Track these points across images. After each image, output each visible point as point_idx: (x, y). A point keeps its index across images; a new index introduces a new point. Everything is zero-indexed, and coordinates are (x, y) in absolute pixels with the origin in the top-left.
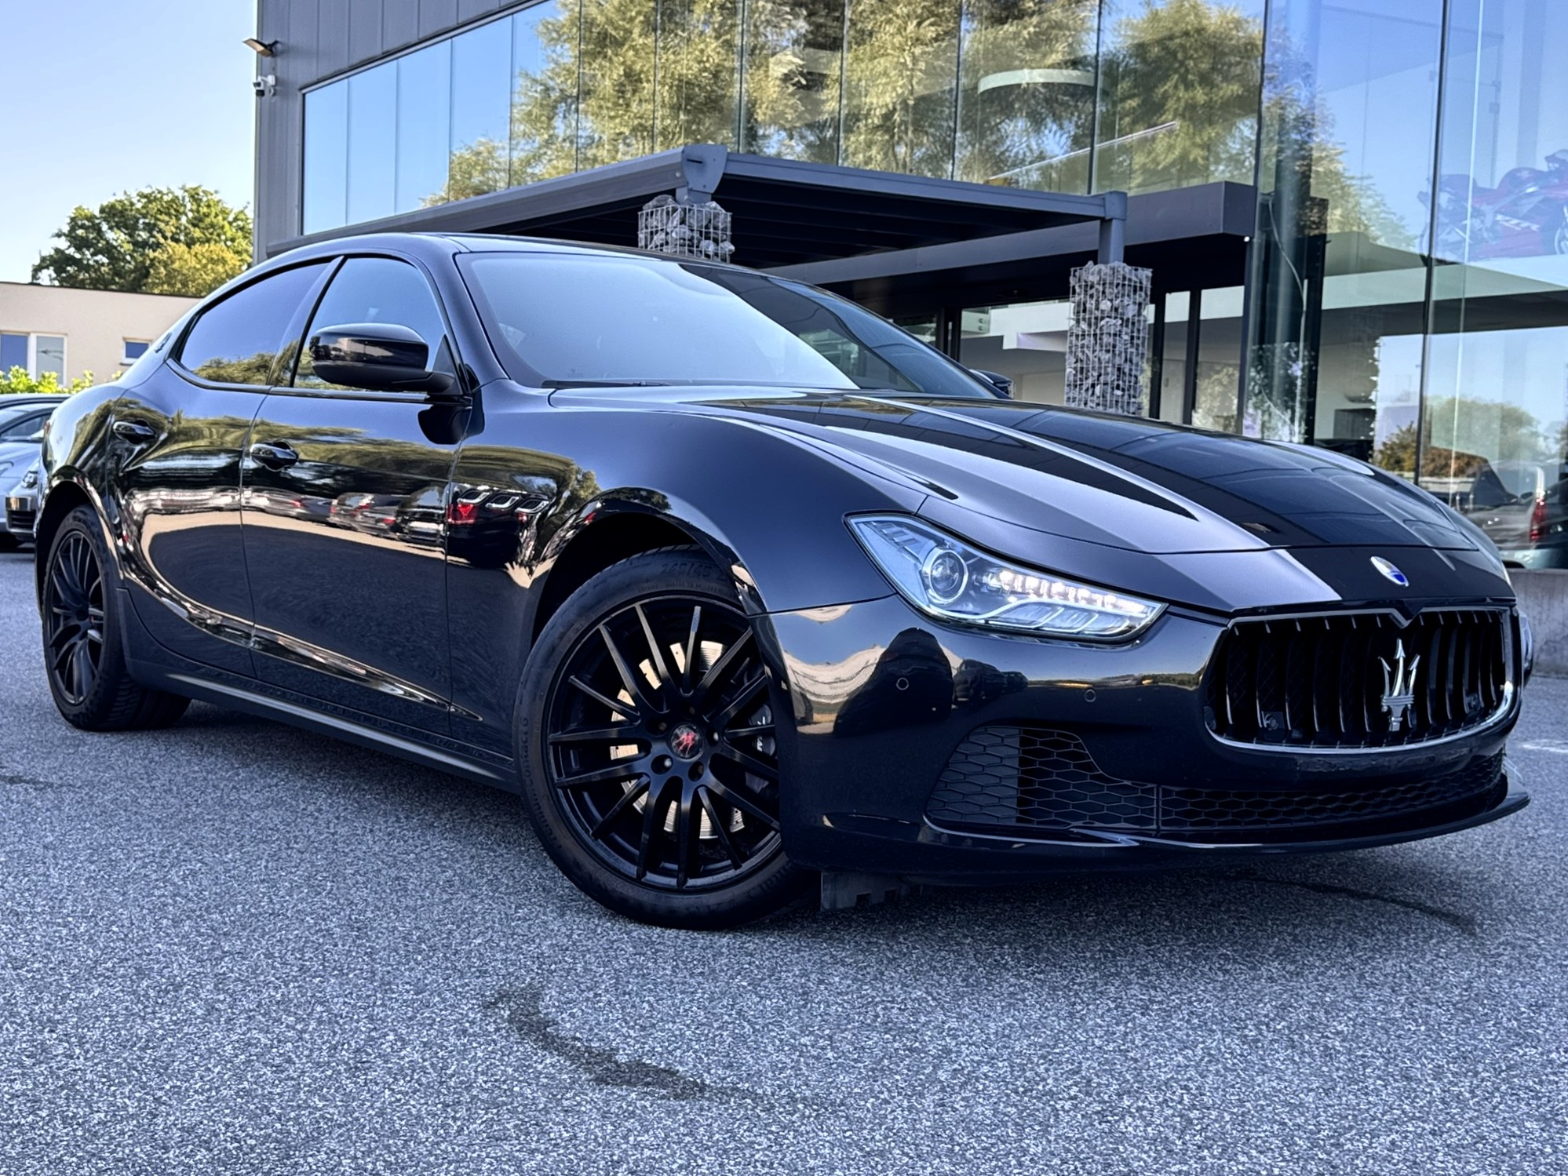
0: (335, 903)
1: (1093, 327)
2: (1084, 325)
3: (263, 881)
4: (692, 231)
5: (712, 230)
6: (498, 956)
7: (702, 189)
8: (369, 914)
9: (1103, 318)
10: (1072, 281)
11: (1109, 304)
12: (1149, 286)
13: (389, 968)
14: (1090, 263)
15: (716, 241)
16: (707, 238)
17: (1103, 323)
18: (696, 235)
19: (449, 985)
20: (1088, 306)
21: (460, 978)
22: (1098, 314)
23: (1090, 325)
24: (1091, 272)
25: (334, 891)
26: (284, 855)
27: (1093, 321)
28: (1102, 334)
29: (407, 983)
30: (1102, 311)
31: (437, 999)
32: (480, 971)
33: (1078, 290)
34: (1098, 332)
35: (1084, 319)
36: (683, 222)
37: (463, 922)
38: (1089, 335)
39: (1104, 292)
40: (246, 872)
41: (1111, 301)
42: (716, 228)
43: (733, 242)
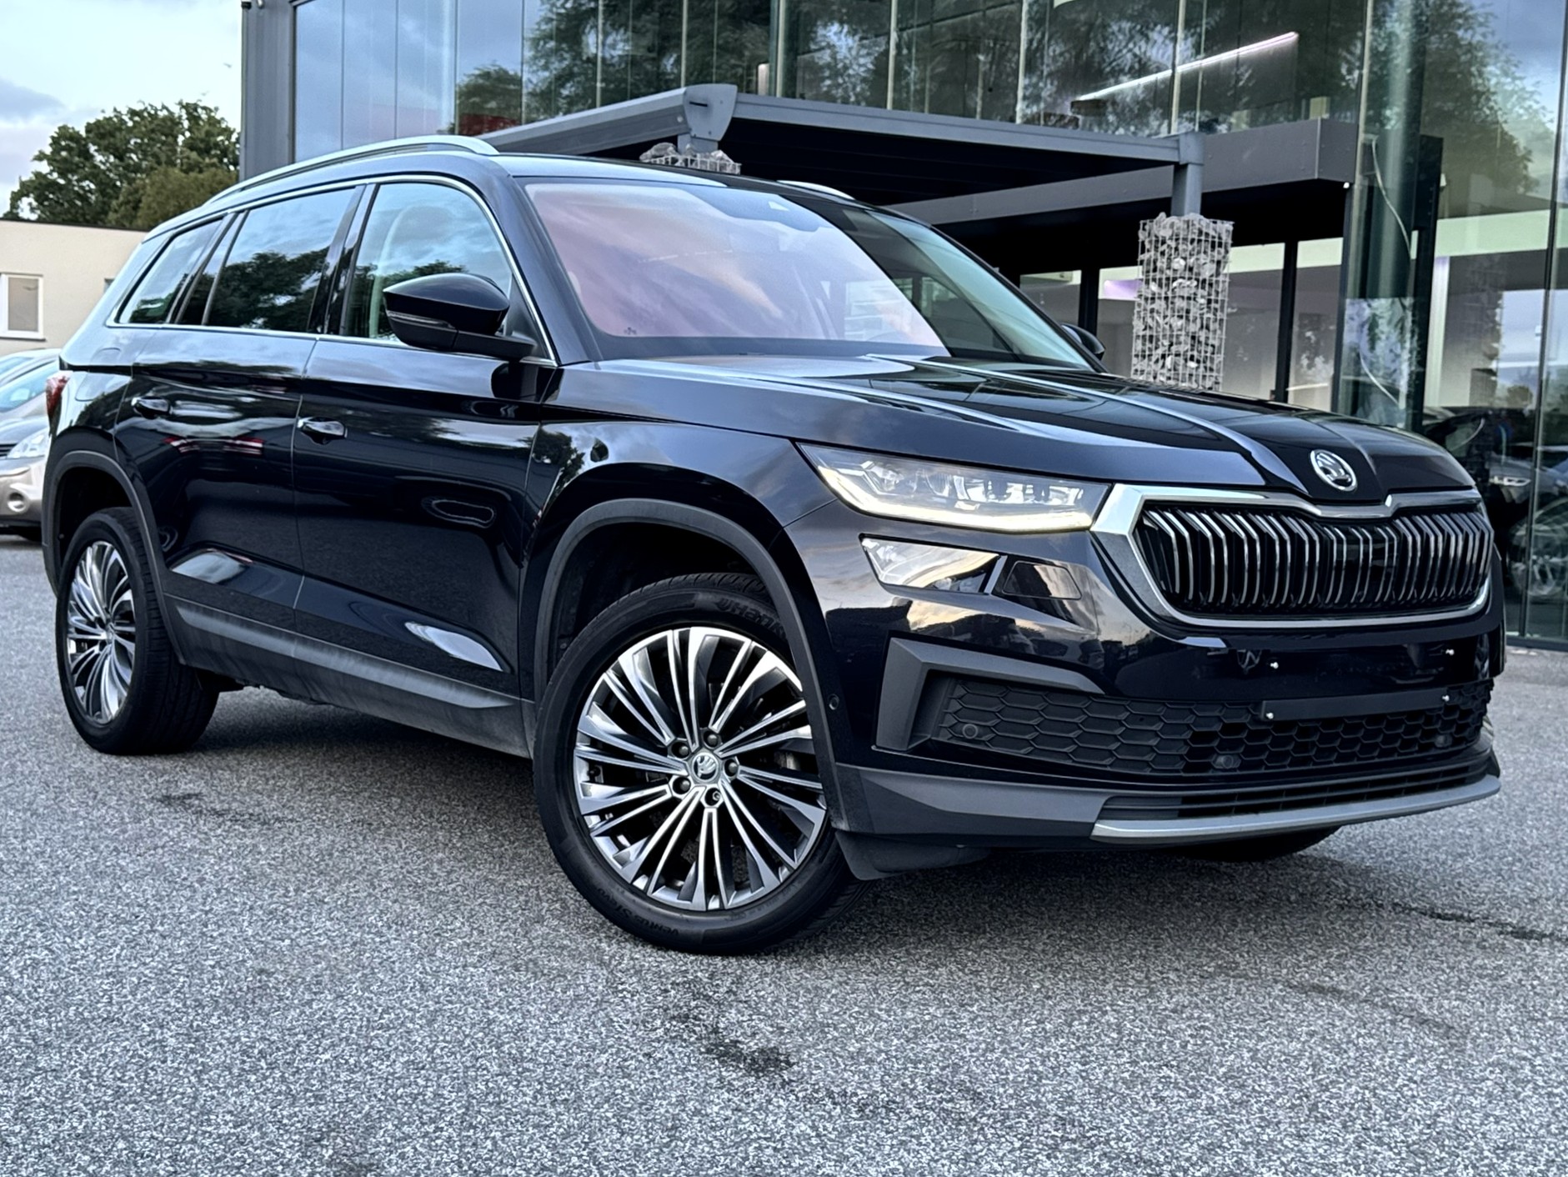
0: (180, 1005)
1: (1164, 289)
2: (1153, 287)
3: (108, 975)
6: (343, 1076)
7: (707, 137)
8: (214, 1020)
9: (1175, 279)
10: (1142, 235)
11: (1182, 262)
12: (1230, 238)
13: (215, 1093)
14: (1162, 215)
17: (1175, 284)
19: (275, 1115)
20: (1159, 264)
21: (290, 1106)
22: (1170, 273)
23: (1160, 287)
24: (1163, 226)
25: (186, 989)
26: (143, 941)
27: (1164, 282)
28: (1174, 297)
29: (230, 1112)
30: (1175, 271)
31: (257, 1133)
32: (315, 1097)
33: (1147, 246)
34: (1170, 294)
35: (1154, 280)
37: (317, 1030)
38: (1160, 298)
39: (1177, 249)
40: (95, 962)
41: (1185, 259)
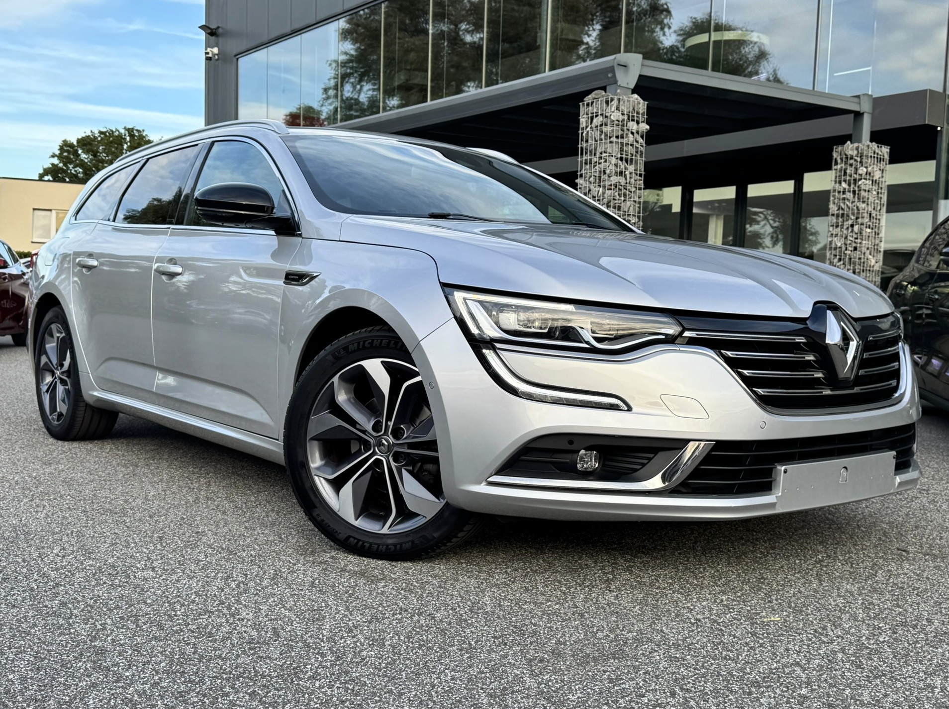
1: (852, 186)
2: (844, 185)
4: (623, 114)
5: (635, 115)
7: (626, 86)
9: (860, 180)
10: (835, 155)
11: (865, 170)
12: (888, 158)
14: (849, 142)
15: (638, 123)
16: (633, 120)
17: (860, 183)
18: (626, 118)
20: (848, 171)
22: (857, 177)
23: (849, 185)
24: (850, 148)
27: (852, 182)
28: (860, 190)
30: (861, 175)
33: (839, 161)
34: (856, 189)
35: (845, 181)
36: (618, 109)
38: (849, 191)
39: (861, 162)
41: (866, 167)
42: (638, 113)
43: (647, 123)
